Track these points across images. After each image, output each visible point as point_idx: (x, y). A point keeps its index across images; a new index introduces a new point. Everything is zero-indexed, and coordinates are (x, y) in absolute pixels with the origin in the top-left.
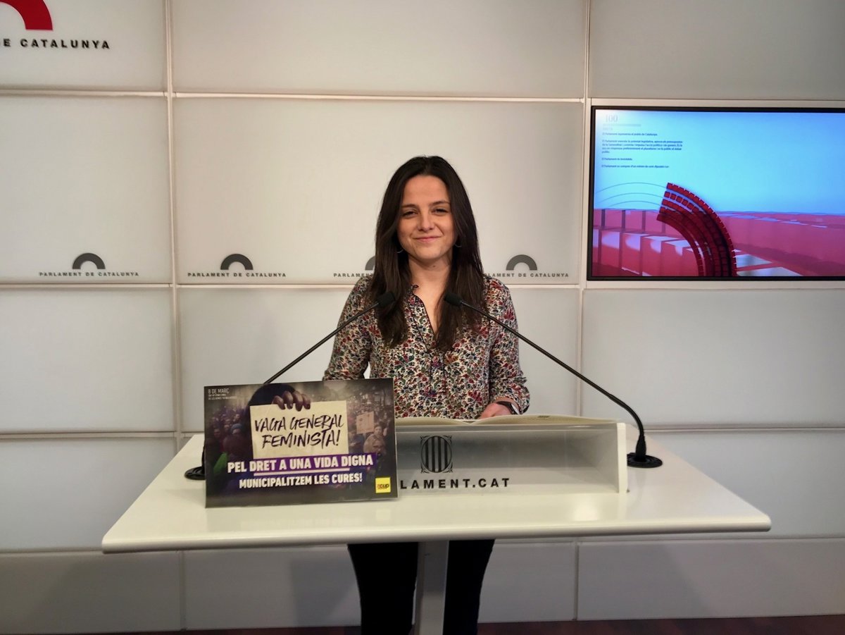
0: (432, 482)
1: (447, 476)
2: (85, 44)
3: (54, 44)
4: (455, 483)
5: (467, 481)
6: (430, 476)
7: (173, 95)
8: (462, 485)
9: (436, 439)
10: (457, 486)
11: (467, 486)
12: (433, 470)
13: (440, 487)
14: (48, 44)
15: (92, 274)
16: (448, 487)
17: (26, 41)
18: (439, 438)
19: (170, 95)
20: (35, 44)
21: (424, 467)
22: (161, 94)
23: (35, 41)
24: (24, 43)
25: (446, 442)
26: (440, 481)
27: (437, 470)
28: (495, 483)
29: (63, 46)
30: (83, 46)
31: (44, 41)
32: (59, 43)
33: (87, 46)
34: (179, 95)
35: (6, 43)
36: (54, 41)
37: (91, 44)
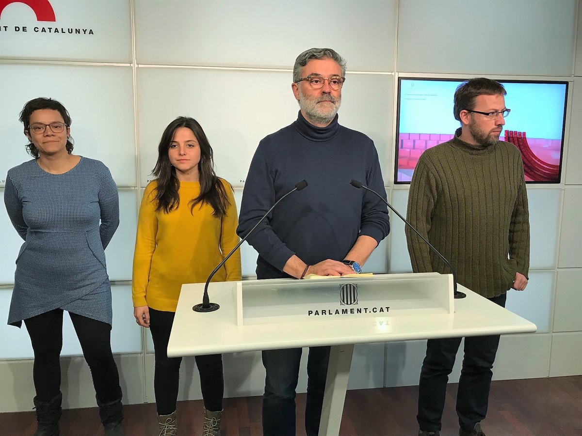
0: (346, 310)
1: (355, 307)
2: (78, 31)
3: (56, 31)
4: (359, 311)
5: (366, 309)
6: (345, 307)
7: (136, 66)
8: (363, 311)
9: (348, 286)
10: (360, 312)
11: (366, 312)
12: (347, 304)
13: (351, 313)
14: (53, 30)
16: (355, 312)
17: (38, 28)
18: (350, 285)
19: (134, 66)
20: (44, 30)
21: (342, 302)
22: (129, 65)
23: (43, 28)
24: (36, 30)
25: (354, 287)
26: (351, 310)
27: (349, 303)
28: (382, 310)
29: (63, 32)
30: (76, 33)
31: (50, 29)
32: (60, 31)
33: (79, 33)
34: (140, 66)
35: (24, 29)
36: (56, 29)
37: (82, 31)
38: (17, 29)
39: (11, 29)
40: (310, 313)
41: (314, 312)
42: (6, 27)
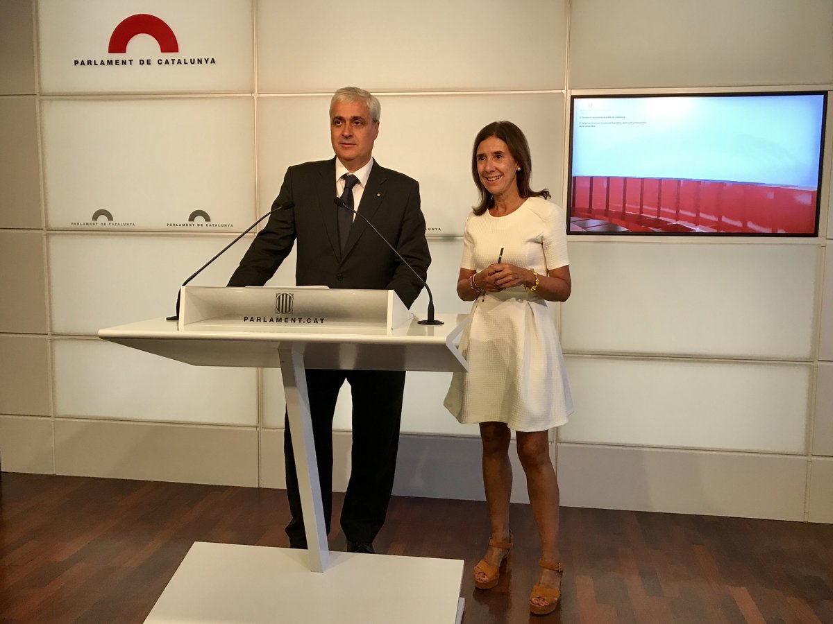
0: (281, 318)
2: (200, 61)
3: (179, 62)
4: (294, 320)
5: (300, 319)
6: (280, 315)
9: (285, 295)
11: (300, 322)
13: (285, 322)
14: (176, 62)
15: (202, 225)
16: (290, 322)
17: (161, 60)
19: (255, 95)
20: (167, 62)
21: (277, 309)
22: (250, 95)
23: (167, 60)
24: (160, 62)
25: (290, 297)
26: (285, 319)
27: (284, 312)
28: (316, 321)
29: (185, 63)
30: (198, 63)
31: (173, 60)
32: (183, 62)
34: (260, 95)
35: (149, 62)
36: (179, 60)
37: (204, 61)
38: (142, 62)
39: (136, 62)
40: (245, 319)
41: (250, 319)
42: (131, 61)
